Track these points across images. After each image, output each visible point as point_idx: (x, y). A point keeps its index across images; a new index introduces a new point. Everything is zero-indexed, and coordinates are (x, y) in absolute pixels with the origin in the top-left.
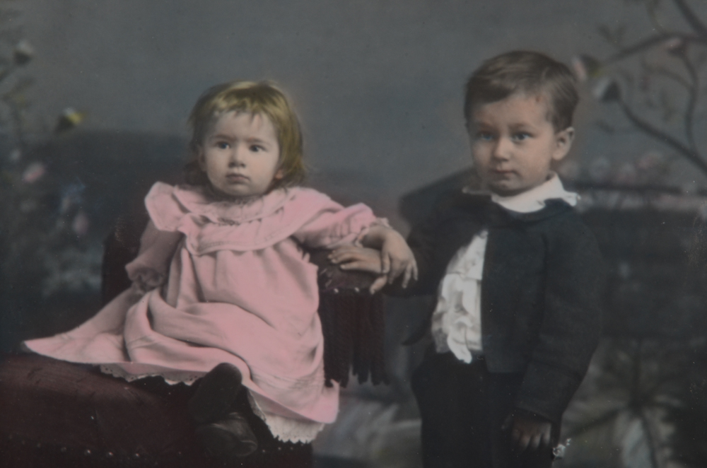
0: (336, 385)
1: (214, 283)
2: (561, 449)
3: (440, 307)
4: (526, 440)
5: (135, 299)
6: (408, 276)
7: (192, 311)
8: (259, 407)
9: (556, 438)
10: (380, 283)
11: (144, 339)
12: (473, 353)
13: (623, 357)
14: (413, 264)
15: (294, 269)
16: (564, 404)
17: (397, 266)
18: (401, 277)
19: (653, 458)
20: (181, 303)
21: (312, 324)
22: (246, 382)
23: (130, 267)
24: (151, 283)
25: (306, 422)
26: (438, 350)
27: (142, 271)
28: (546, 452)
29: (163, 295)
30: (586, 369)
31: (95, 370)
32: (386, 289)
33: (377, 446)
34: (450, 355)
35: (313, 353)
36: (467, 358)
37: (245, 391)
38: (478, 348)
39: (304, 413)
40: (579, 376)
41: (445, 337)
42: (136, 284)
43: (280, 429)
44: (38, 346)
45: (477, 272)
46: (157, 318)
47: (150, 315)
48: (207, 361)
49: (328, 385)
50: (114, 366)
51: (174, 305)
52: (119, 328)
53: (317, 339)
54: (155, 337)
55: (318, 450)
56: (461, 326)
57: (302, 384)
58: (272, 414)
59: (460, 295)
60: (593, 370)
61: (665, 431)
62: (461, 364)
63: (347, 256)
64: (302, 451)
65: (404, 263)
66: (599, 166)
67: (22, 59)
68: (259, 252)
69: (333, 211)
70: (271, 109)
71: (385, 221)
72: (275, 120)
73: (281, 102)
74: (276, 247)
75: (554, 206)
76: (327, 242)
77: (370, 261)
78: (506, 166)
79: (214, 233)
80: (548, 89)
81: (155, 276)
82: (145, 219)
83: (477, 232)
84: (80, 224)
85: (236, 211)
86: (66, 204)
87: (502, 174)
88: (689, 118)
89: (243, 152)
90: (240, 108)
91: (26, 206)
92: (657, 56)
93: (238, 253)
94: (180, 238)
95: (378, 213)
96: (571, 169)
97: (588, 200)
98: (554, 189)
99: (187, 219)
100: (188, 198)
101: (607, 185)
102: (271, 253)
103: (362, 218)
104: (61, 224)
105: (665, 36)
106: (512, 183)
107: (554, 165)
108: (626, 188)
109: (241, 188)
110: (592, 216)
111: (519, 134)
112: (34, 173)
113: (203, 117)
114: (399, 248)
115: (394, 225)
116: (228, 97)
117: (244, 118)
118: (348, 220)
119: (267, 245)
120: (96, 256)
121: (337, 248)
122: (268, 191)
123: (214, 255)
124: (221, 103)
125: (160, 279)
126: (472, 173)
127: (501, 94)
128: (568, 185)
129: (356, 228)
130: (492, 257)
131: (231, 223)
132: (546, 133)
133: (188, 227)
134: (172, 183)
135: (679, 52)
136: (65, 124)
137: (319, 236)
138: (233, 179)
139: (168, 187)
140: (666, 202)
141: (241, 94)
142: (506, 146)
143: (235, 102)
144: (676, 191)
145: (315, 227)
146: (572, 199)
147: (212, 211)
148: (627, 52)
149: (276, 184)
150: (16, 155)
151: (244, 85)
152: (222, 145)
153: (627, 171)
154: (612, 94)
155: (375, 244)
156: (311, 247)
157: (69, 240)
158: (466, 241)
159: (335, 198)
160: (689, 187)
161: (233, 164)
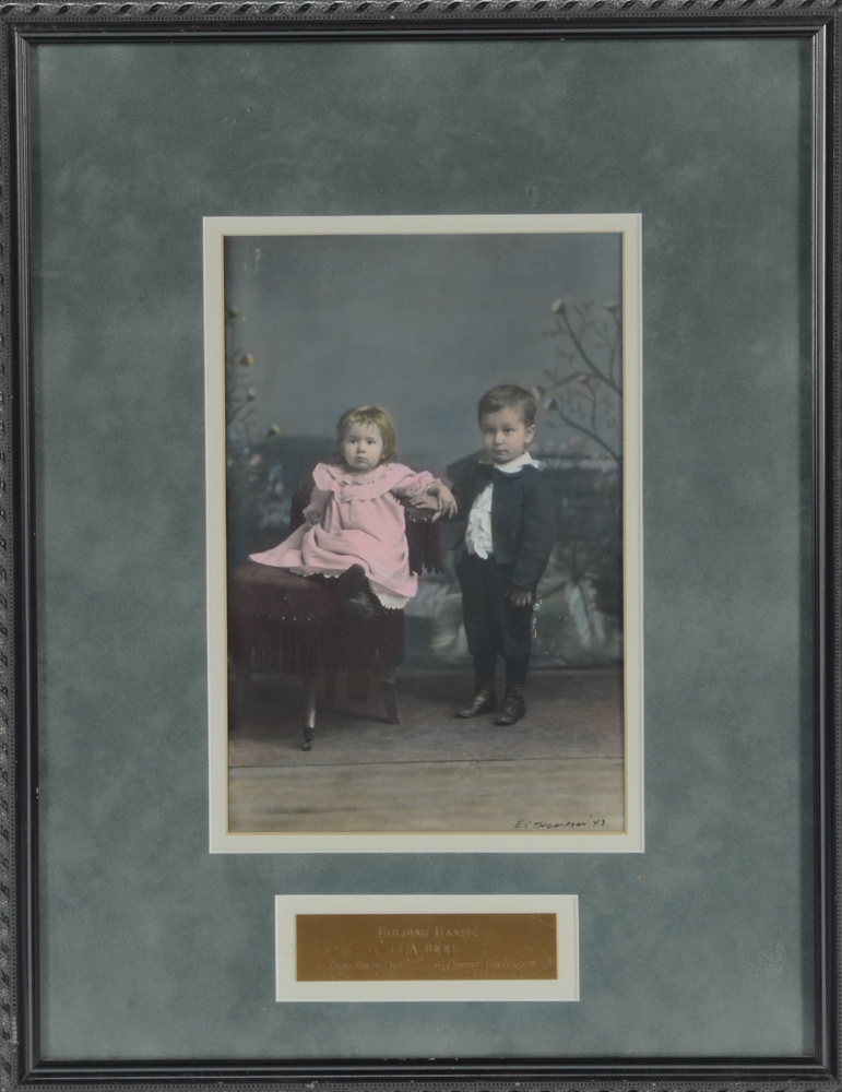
0: (415, 574)
1: (350, 519)
2: (537, 606)
3: (469, 528)
4: (518, 602)
5: (308, 529)
6: (452, 511)
7: (338, 535)
8: (374, 588)
9: (534, 600)
10: (437, 515)
11: (313, 552)
12: (488, 553)
13: (567, 552)
14: (454, 504)
15: (392, 509)
16: (537, 581)
17: (446, 505)
18: (449, 510)
19: (586, 609)
20: (332, 530)
21: (402, 539)
22: (367, 574)
23: (305, 511)
24: (316, 520)
25: (400, 597)
26: (470, 552)
27: (312, 513)
28: (529, 610)
29: (323, 526)
30: (548, 559)
31: (286, 571)
32: (441, 518)
33: (438, 609)
34: (476, 555)
35: (403, 556)
36: (485, 557)
37: (367, 579)
38: (491, 550)
39: (399, 591)
40: (544, 564)
41: (473, 544)
42: (308, 521)
43: (386, 601)
44: (257, 558)
45: (488, 507)
46: (320, 540)
47: (316, 538)
48: (345, 564)
49: (411, 574)
50: (297, 568)
51: (329, 532)
52: (300, 546)
53: (405, 548)
54: (319, 551)
55: (407, 613)
56: (481, 538)
57: (397, 574)
58: (381, 593)
59: (480, 521)
60: (552, 560)
61: (591, 593)
62: (482, 560)
63: (420, 501)
64: (398, 613)
65: (450, 503)
66: (549, 446)
67: (250, 398)
68: (373, 500)
69: (411, 476)
70: (378, 421)
71: (439, 480)
72: (380, 427)
73: (383, 417)
74: (382, 497)
75: (527, 468)
76: (409, 493)
77: (431, 503)
78: (501, 448)
79: (349, 490)
80: (521, 405)
81: (319, 516)
82: (313, 483)
83: (487, 484)
84: (279, 488)
85: (361, 478)
86: (272, 477)
87: (499, 452)
88: (593, 418)
89: (364, 445)
90: (362, 421)
91: (252, 479)
92: (575, 385)
93: (362, 501)
94: (331, 494)
95: (435, 476)
96: (534, 447)
97: (545, 465)
98: (526, 459)
99: (335, 483)
100: (336, 471)
101: (554, 456)
102: (379, 500)
103: (427, 479)
104: (269, 488)
105: (576, 375)
106: (504, 457)
107: (526, 446)
108: (564, 457)
109: (363, 465)
110: (547, 474)
111: (507, 429)
112: (255, 460)
113: (343, 426)
114: (447, 495)
115: (444, 483)
116: (356, 415)
117: (364, 426)
118: (419, 481)
119: (377, 496)
120: (287, 505)
121: (414, 497)
122: (377, 466)
123: (349, 502)
124: (352, 418)
125: (321, 517)
126: (484, 452)
127: (496, 409)
128: (534, 456)
129: (424, 485)
130: (496, 497)
131: (358, 484)
132: (521, 428)
133: (335, 488)
134: (327, 463)
135: (585, 382)
136: (272, 433)
137: (404, 490)
138: (359, 460)
139: (325, 466)
140: (584, 464)
141: (362, 413)
142: (500, 437)
143: (359, 418)
144: (589, 457)
145: (402, 485)
146: (536, 464)
147: (348, 478)
148: (559, 384)
149: (381, 462)
150: (246, 451)
151: (364, 408)
152: (353, 442)
153: (563, 448)
154: (553, 406)
155: (434, 493)
156: (400, 496)
157: (275, 497)
158: (482, 490)
159: (412, 469)
160: (595, 455)
161: (358, 452)
